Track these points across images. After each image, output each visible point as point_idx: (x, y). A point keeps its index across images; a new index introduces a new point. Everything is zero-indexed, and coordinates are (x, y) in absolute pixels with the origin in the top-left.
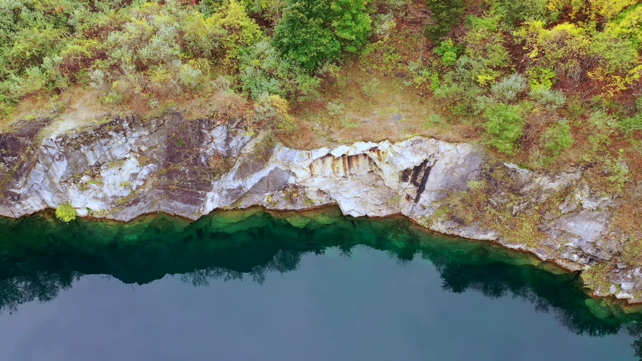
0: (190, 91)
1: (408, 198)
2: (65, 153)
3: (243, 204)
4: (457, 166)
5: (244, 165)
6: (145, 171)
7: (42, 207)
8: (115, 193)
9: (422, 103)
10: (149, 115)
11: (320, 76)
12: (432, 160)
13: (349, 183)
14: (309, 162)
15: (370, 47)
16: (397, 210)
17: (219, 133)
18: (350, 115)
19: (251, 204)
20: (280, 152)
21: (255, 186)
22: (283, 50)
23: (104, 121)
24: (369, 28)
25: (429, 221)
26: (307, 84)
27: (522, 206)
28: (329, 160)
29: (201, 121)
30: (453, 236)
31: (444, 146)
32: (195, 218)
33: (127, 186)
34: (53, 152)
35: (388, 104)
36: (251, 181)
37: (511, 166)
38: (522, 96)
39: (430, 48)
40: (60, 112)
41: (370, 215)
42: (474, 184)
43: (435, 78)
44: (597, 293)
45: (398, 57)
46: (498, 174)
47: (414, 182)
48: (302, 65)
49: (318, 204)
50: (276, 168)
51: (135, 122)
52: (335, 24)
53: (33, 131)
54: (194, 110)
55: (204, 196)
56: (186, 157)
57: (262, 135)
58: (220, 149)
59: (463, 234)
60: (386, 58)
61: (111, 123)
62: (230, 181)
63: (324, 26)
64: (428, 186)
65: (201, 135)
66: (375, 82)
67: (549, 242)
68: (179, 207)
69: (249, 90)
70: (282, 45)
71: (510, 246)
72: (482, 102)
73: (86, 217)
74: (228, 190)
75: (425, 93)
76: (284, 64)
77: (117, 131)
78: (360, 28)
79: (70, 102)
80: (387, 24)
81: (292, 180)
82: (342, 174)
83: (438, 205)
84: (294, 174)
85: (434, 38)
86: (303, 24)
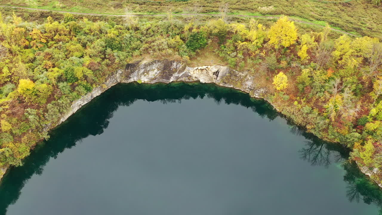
0: (170, 55)
1: (215, 79)
2: (145, 67)
3: (179, 80)
4: (224, 71)
5: (180, 71)
6: (158, 72)
7: (133, 81)
8: (151, 77)
9: (217, 58)
10: (161, 60)
11: (196, 52)
12: (219, 70)
13: (202, 75)
14: (194, 70)
15: (207, 46)
16: (212, 82)
17: (175, 64)
18: (202, 60)
19: (180, 80)
20: (187, 68)
21: (181, 76)
22: (188, 47)
23: (152, 61)
24: (206, 42)
25: (219, 84)
26: (193, 54)
27: (238, 79)
28: (198, 70)
29: (172, 61)
30: (224, 87)
31: (221, 67)
32: (168, 83)
33: (154, 75)
34: (142, 67)
35: (210, 58)
36: (180, 75)
37: (234, 70)
38: (236, 56)
39: (219, 46)
40: (143, 59)
41: (207, 82)
42: (227, 75)
43: (220, 53)
44: (252, 96)
45: (213, 48)
46: (232, 72)
47: (216, 75)
48: (192, 50)
49: (195, 80)
50: (186, 72)
51: (158, 61)
52: (199, 41)
53: (138, 63)
54: (171, 59)
55: (171, 78)
56: (168, 69)
57: (184, 64)
58: (175, 67)
59: (226, 86)
60: (210, 48)
61: (154, 62)
62: (176, 75)
63: (197, 42)
64: (219, 76)
65: (172, 64)
66: (207, 53)
67: (243, 87)
68: (165, 81)
69: (181, 55)
70: (188, 45)
71: (236, 88)
72: (228, 57)
73: (143, 83)
74: (176, 77)
75: (218, 56)
76: (188, 49)
77: (155, 63)
78: (204, 42)
79: (144, 58)
80: (210, 41)
81: (190, 74)
82: (200, 73)
83: (221, 80)
84: (190, 73)
85: (219, 45)
86: (193, 42)
